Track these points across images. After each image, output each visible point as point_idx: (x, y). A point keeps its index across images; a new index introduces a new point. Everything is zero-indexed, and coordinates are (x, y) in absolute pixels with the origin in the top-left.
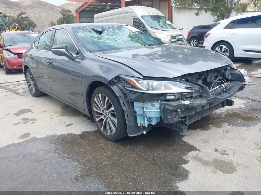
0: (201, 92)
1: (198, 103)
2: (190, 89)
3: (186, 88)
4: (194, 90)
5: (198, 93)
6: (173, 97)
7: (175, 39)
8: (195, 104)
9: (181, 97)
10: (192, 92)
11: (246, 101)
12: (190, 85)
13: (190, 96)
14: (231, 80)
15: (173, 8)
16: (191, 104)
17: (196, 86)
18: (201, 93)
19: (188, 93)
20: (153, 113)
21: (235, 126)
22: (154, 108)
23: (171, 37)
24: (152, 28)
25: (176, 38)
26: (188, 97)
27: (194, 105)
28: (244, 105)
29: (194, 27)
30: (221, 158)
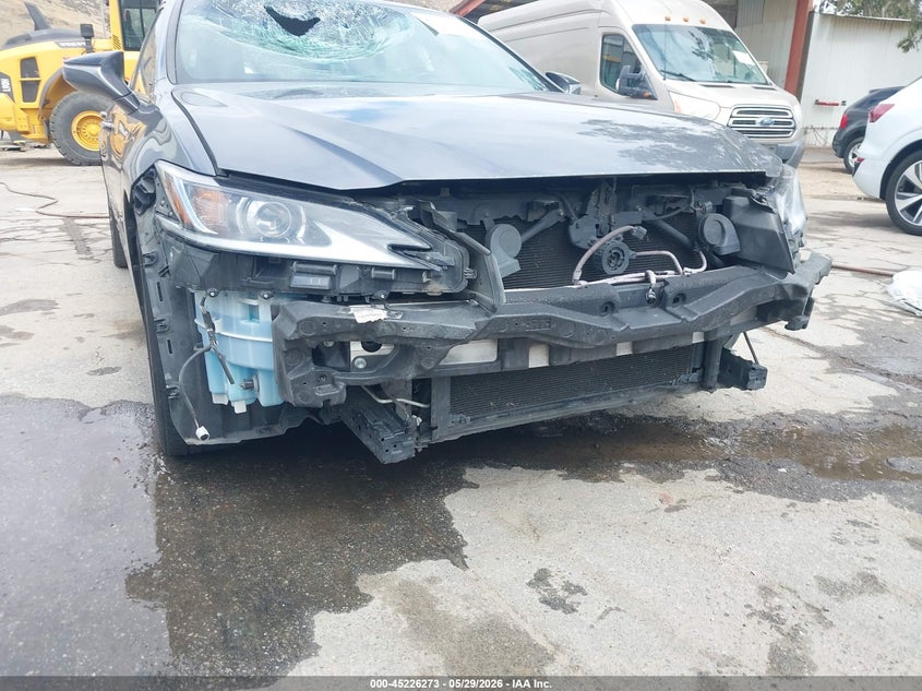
0: (470, 276)
1: (425, 327)
2: (414, 253)
3: (396, 249)
4: (432, 261)
5: (456, 283)
6: (322, 283)
7: (753, 123)
8: (413, 327)
9: (364, 290)
10: (420, 271)
11: (897, 389)
12: (421, 236)
13: (412, 292)
14: (731, 260)
15: (817, 17)
16: (389, 324)
17: (449, 243)
18: (469, 280)
19: (399, 270)
20: (250, 345)
21: (740, 489)
22: (252, 324)
23: (735, 114)
24: (665, 73)
25: (758, 121)
26: (405, 291)
27: (407, 333)
28: (871, 405)
29: (872, 91)
30: (520, 622)
